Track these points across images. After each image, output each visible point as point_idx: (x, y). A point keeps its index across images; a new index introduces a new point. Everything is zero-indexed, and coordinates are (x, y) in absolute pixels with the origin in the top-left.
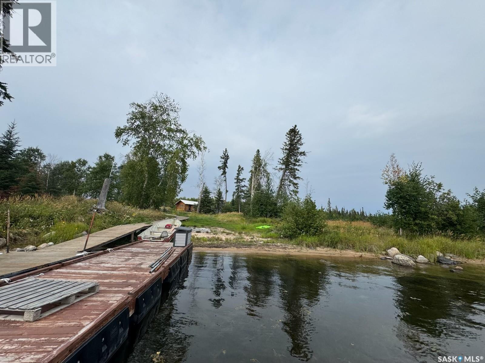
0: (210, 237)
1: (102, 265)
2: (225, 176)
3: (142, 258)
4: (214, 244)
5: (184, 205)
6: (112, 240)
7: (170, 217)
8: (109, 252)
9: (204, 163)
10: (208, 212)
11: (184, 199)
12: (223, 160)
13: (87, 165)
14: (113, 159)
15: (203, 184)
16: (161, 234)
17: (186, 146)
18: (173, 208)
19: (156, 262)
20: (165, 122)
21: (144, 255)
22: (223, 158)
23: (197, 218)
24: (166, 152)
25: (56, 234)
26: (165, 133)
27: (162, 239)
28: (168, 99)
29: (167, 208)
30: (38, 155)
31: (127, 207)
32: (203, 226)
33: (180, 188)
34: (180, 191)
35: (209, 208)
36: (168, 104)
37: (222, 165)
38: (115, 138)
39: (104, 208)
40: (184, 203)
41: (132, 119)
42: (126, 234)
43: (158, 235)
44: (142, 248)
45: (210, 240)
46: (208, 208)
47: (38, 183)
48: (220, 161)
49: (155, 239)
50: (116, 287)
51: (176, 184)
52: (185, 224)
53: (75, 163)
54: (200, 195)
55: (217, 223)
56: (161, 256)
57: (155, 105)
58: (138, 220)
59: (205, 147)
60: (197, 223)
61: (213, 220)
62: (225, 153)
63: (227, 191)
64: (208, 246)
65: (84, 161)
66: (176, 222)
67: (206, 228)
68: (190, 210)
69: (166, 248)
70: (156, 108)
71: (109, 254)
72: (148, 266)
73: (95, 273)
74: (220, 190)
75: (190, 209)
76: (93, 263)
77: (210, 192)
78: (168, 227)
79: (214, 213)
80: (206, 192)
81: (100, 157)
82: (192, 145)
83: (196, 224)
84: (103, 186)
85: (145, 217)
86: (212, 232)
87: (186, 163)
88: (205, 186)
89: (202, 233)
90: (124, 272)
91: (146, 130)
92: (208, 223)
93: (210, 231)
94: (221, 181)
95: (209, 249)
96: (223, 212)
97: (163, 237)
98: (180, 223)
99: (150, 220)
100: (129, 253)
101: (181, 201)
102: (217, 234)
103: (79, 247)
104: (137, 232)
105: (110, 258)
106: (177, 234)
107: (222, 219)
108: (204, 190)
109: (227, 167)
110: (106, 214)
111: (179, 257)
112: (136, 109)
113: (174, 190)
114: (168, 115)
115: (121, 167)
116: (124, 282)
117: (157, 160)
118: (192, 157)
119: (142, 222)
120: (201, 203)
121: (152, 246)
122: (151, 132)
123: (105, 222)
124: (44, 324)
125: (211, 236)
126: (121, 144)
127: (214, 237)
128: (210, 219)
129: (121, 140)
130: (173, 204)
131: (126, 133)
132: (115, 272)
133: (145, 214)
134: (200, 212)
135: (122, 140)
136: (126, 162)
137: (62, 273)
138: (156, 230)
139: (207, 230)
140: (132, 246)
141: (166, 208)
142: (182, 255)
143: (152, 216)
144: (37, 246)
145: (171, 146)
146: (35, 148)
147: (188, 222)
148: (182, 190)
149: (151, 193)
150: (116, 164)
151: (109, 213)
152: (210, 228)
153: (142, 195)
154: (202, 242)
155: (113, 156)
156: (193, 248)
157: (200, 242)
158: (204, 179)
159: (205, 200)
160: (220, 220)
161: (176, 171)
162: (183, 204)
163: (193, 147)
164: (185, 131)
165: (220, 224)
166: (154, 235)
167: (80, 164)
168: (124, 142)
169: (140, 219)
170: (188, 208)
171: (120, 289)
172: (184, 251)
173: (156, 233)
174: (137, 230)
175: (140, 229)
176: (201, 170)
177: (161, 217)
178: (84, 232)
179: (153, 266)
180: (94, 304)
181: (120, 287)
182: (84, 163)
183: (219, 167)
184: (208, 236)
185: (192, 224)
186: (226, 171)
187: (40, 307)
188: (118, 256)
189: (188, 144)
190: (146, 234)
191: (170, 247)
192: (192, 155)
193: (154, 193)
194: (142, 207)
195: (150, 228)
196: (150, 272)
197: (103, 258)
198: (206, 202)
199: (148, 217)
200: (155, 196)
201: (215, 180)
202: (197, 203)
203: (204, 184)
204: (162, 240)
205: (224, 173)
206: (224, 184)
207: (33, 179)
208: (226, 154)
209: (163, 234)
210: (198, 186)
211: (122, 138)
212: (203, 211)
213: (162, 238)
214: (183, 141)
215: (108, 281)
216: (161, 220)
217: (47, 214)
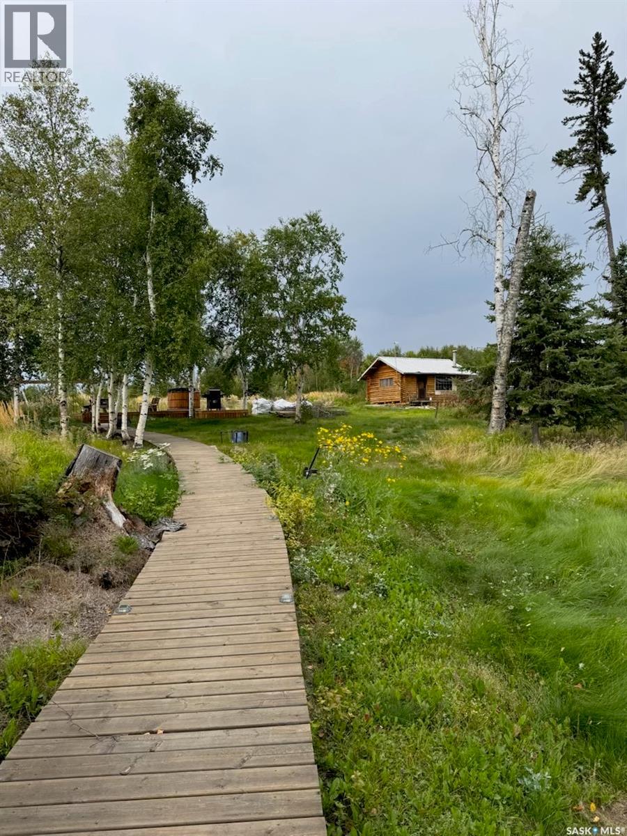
2: (602, 201)
12: (584, 109)
18: (357, 396)
22: (585, 97)
37: (579, 138)
40: (395, 371)
48: (566, 122)
62: (593, 62)
68: (422, 398)
75: (422, 394)
101: (381, 364)
162: (392, 375)
183: (559, 159)
205: (596, 180)
208: (602, 67)
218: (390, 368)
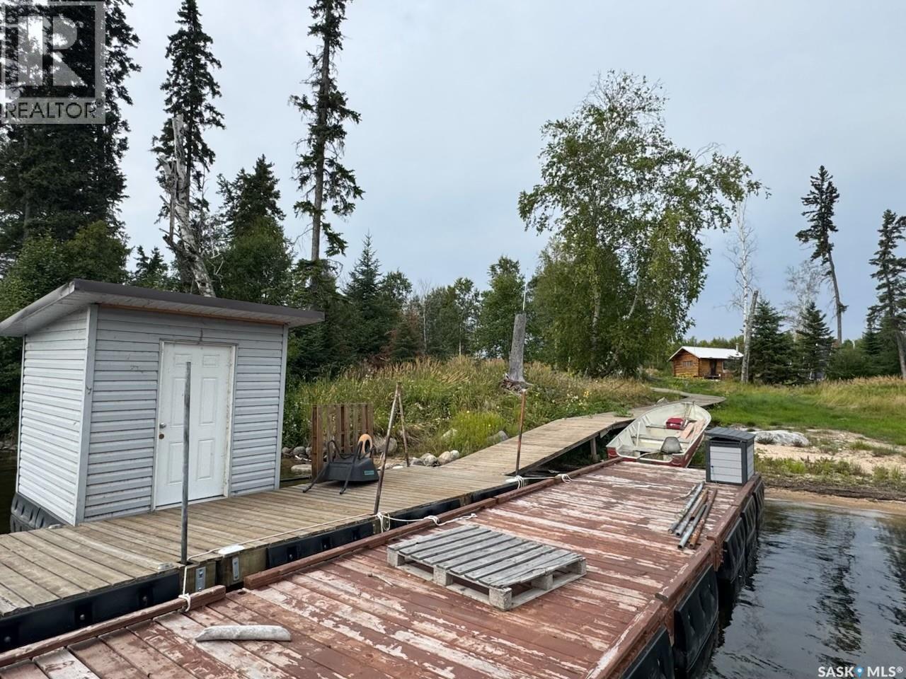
0: (812, 460)
1: (564, 511)
2: (829, 260)
3: (640, 504)
4: (836, 484)
5: (694, 360)
6: (556, 453)
7: (671, 398)
8: (563, 482)
9: (746, 230)
10: (779, 377)
11: (692, 344)
12: (815, 208)
13: (472, 289)
14: (515, 266)
15: (751, 296)
16: (662, 443)
17: (694, 195)
18: (666, 372)
19: (681, 521)
20: (627, 147)
21: (641, 498)
22: (815, 201)
23: (749, 399)
24: (639, 225)
25: (459, 433)
26: (629, 176)
27: (665, 457)
28: (628, 81)
29: (651, 372)
30: (401, 284)
31: (563, 377)
32: (777, 425)
33: (686, 319)
34: (687, 327)
35: (782, 366)
36: (630, 94)
37: (813, 223)
38: (522, 219)
39: (521, 379)
40: (693, 356)
41: (551, 165)
42: (582, 441)
43: (653, 446)
44: (630, 479)
45: (815, 469)
46: (776, 366)
47: (413, 337)
48: (804, 214)
49: (649, 455)
50: (617, 572)
51: (675, 306)
52: (719, 417)
53: (454, 289)
54: (745, 329)
55: (826, 415)
56: (687, 507)
57: (598, 110)
58: (597, 406)
59: (753, 182)
60: (753, 413)
61: (807, 405)
62: (819, 182)
63: (841, 308)
64: (813, 488)
65: (467, 281)
66: (692, 413)
67: (790, 430)
68: (713, 374)
69: (690, 485)
70: (599, 117)
71: (565, 486)
72: (667, 529)
73: (559, 528)
74: (813, 306)
75: (714, 372)
76: (545, 505)
77: (780, 318)
78: (674, 424)
79: (802, 381)
80: (764, 318)
81: (493, 268)
82: (710, 190)
83: (753, 418)
84: (514, 332)
85: (609, 398)
86: (813, 443)
87: (700, 243)
88: (758, 300)
89: (778, 447)
90: (618, 536)
91: (582, 182)
92: (789, 414)
93: (805, 441)
94: (813, 278)
95: (820, 497)
96: (834, 377)
97: (670, 453)
98: (706, 417)
99: (623, 406)
100: (605, 489)
101: (684, 351)
102: (834, 452)
103: (503, 465)
104: (602, 436)
105: (571, 496)
106: (713, 449)
107: (841, 402)
108: (756, 314)
109: (833, 229)
110: (530, 394)
111: (739, 514)
112: (555, 136)
113: (670, 322)
114: (633, 124)
115: (535, 282)
116: (626, 561)
117: (617, 251)
118: (718, 224)
119: (605, 411)
120: (751, 353)
121: (649, 475)
122: (595, 182)
123: (530, 412)
124: (523, 621)
125: (815, 456)
126: (533, 230)
127: (826, 460)
128: (792, 400)
129: (532, 223)
130: (664, 358)
131: (540, 203)
132: (596, 533)
133: (606, 391)
134: (751, 379)
135: (533, 220)
136: (543, 270)
137: (501, 517)
138: (644, 432)
139: (795, 436)
140: (602, 471)
141: (647, 371)
142: (743, 508)
143: (624, 396)
144: (437, 456)
145: (648, 207)
146: (396, 273)
147: (725, 412)
148: (693, 324)
149: (612, 338)
150: (523, 278)
151: (535, 389)
152: (803, 431)
153: (591, 346)
154: (789, 474)
155: (515, 261)
156: (766, 491)
157: (781, 473)
158: (754, 281)
159: (763, 344)
160: (830, 405)
161: (671, 271)
162: (691, 359)
163: (714, 194)
164: (684, 154)
165: (834, 419)
166: (640, 444)
167: (461, 290)
168: (538, 225)
169: (601, 405)
170: (707, 369)
171: (628, 578)
172: (746, 499)
173: (646, 441)
174: (602, 431)
175: (606, 429)
176: (739, 256)
177: (645, 397)
178: (502, 433)
179: (679, 531)
180: (590, 601)
181: (628, 575)
182: (466, 285)
183: (800, 235)
184: (805, 458)
185: (739, 419)
186: (830, 241)
187: (510, 586)
188: (585, 492)
189: (697, 188)
190: (623, 443)
191: (697, 481)
192: (717, 218)
193: (619, 337)
194: (595, 375)
195: (629, 428)
196: (680, 547)
197: (557, 495)
198: (767, 349)
199: (615, 397)
200: (621, 343)
201: (790, 277)
202: (733, 353)
203: (756, 294)
204: (667, 459)
205: (825, 248)
206: (825, 287)
207: (406, 331)
208: (826, 185)
209: (667, 445)
210: (737, 303)
211: (532, 216)
212: (762, 377)
213: (666, 454)
214: (683, 184)
215: (594, 553)
216: (646, 405)
217: (439, 395)
218: (690, 354)
